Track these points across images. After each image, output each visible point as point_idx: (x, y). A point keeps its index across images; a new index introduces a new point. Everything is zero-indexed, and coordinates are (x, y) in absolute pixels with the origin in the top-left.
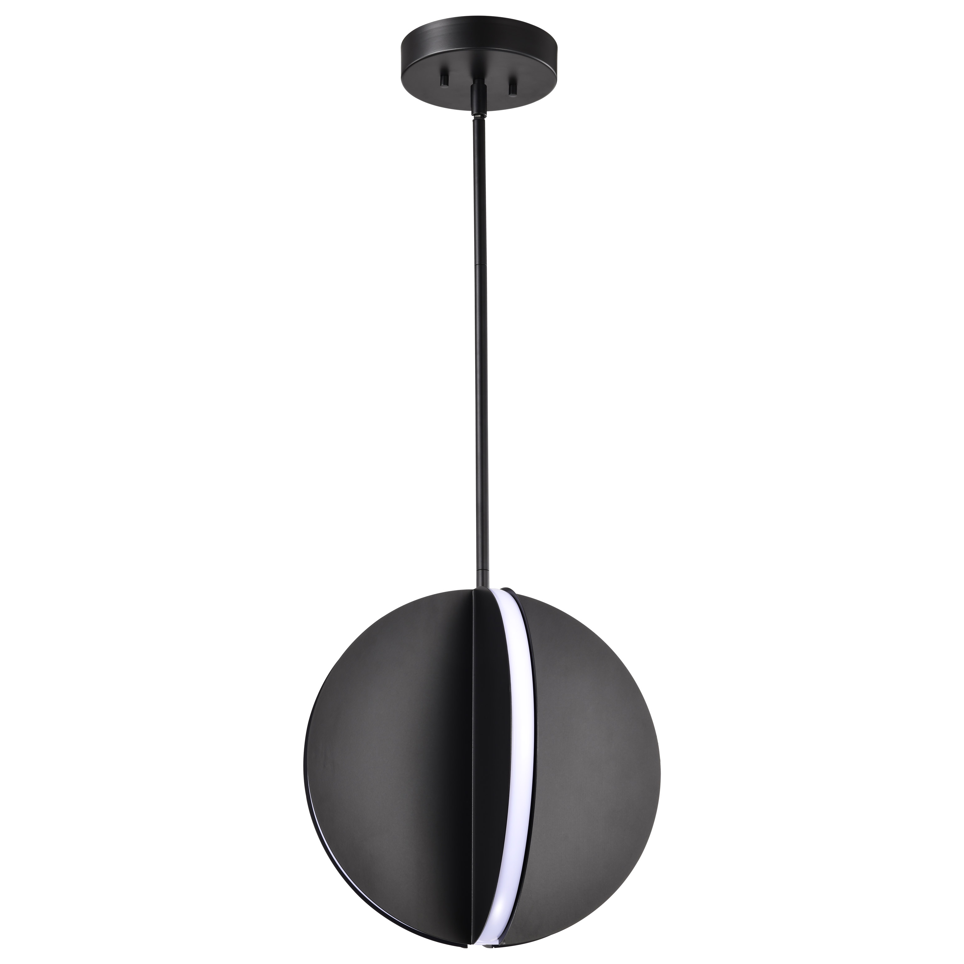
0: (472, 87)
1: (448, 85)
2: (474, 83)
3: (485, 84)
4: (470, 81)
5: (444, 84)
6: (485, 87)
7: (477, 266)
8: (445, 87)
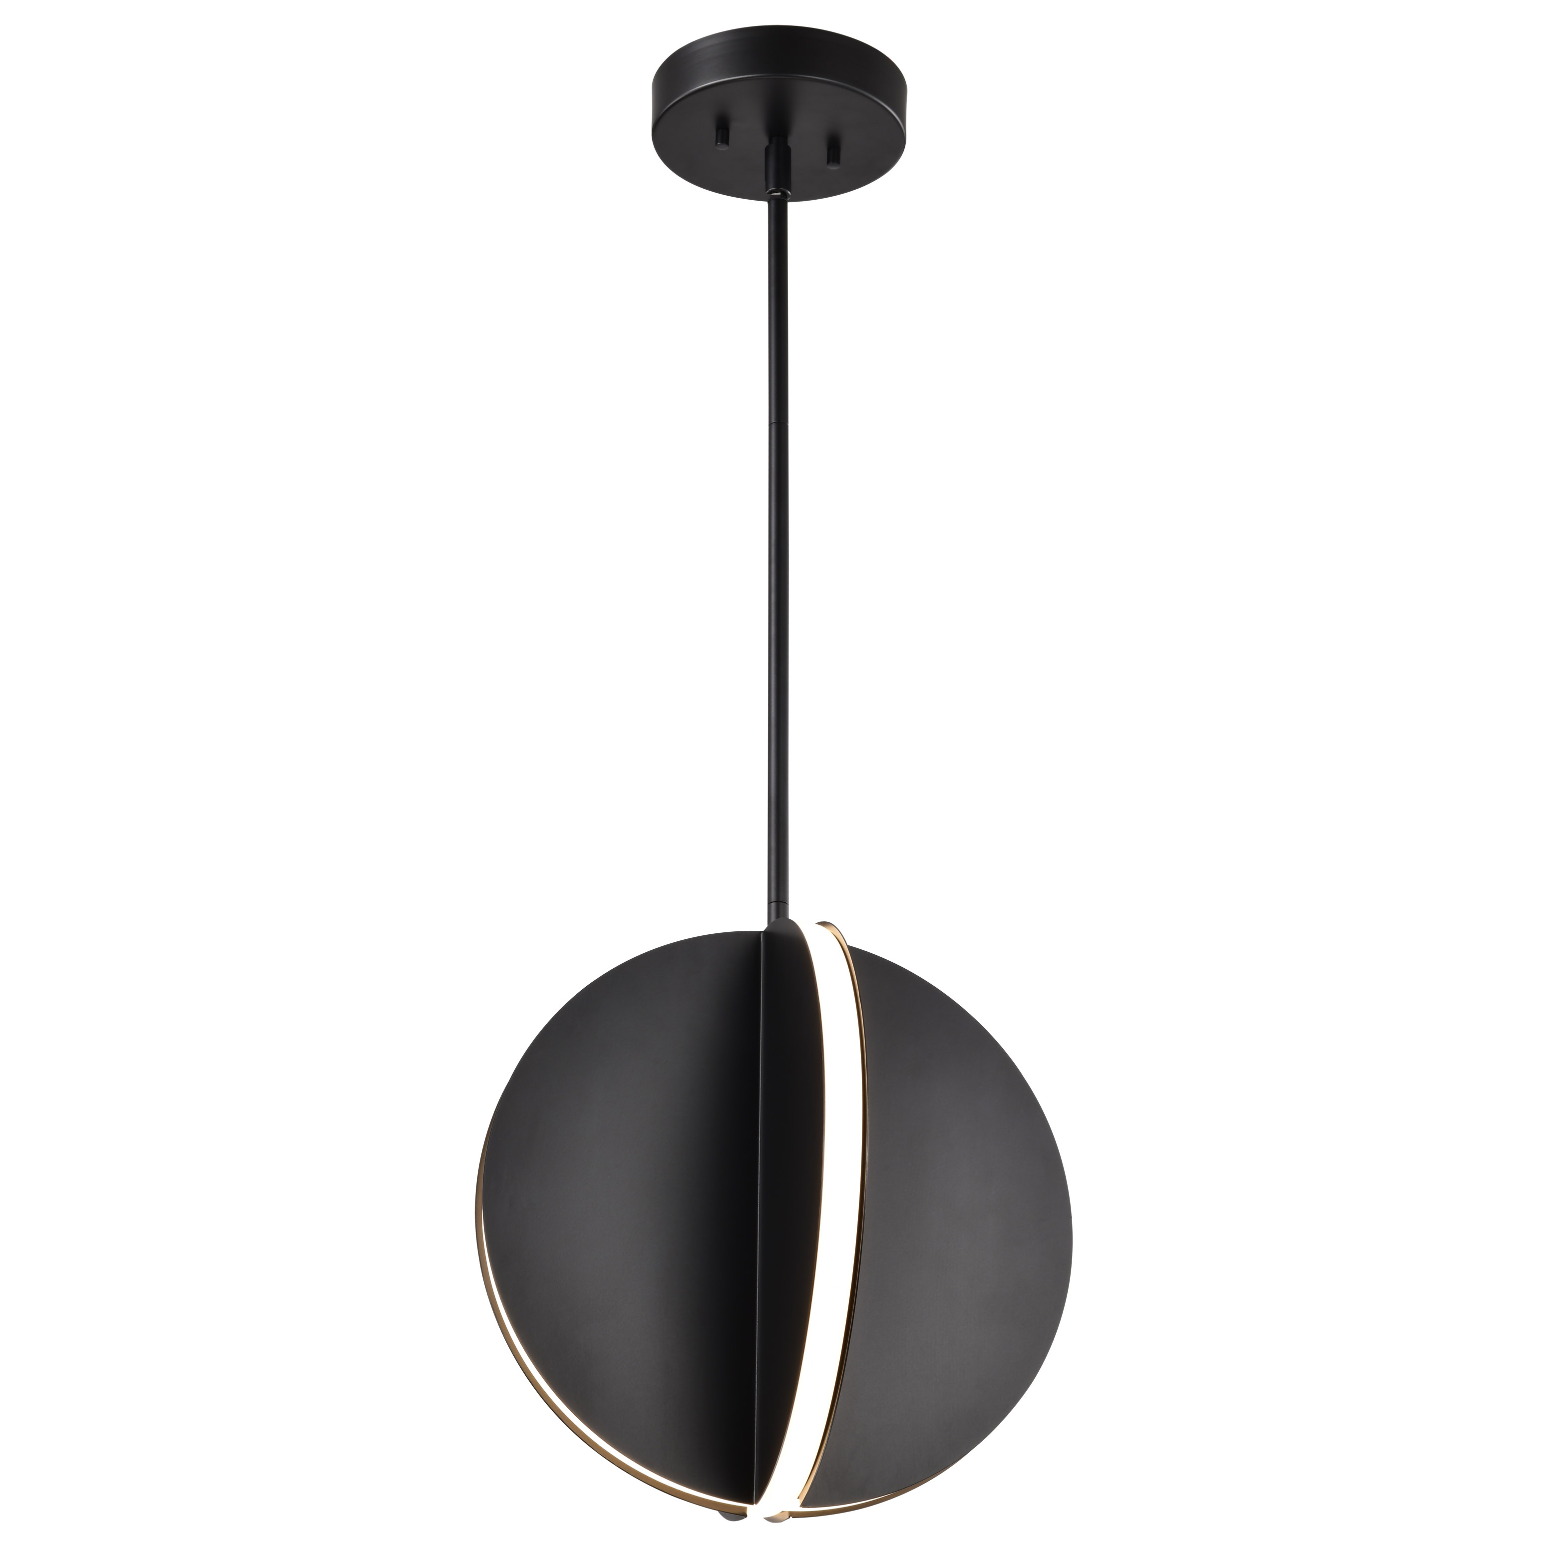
0: (767, 149)
1: (727, 143)
2: (770, 141)
3: (789, 145)
4: (764, 141)
5: (722, 142)
6: (788, 150)
7: (773, 426)
8: (723, 148)
